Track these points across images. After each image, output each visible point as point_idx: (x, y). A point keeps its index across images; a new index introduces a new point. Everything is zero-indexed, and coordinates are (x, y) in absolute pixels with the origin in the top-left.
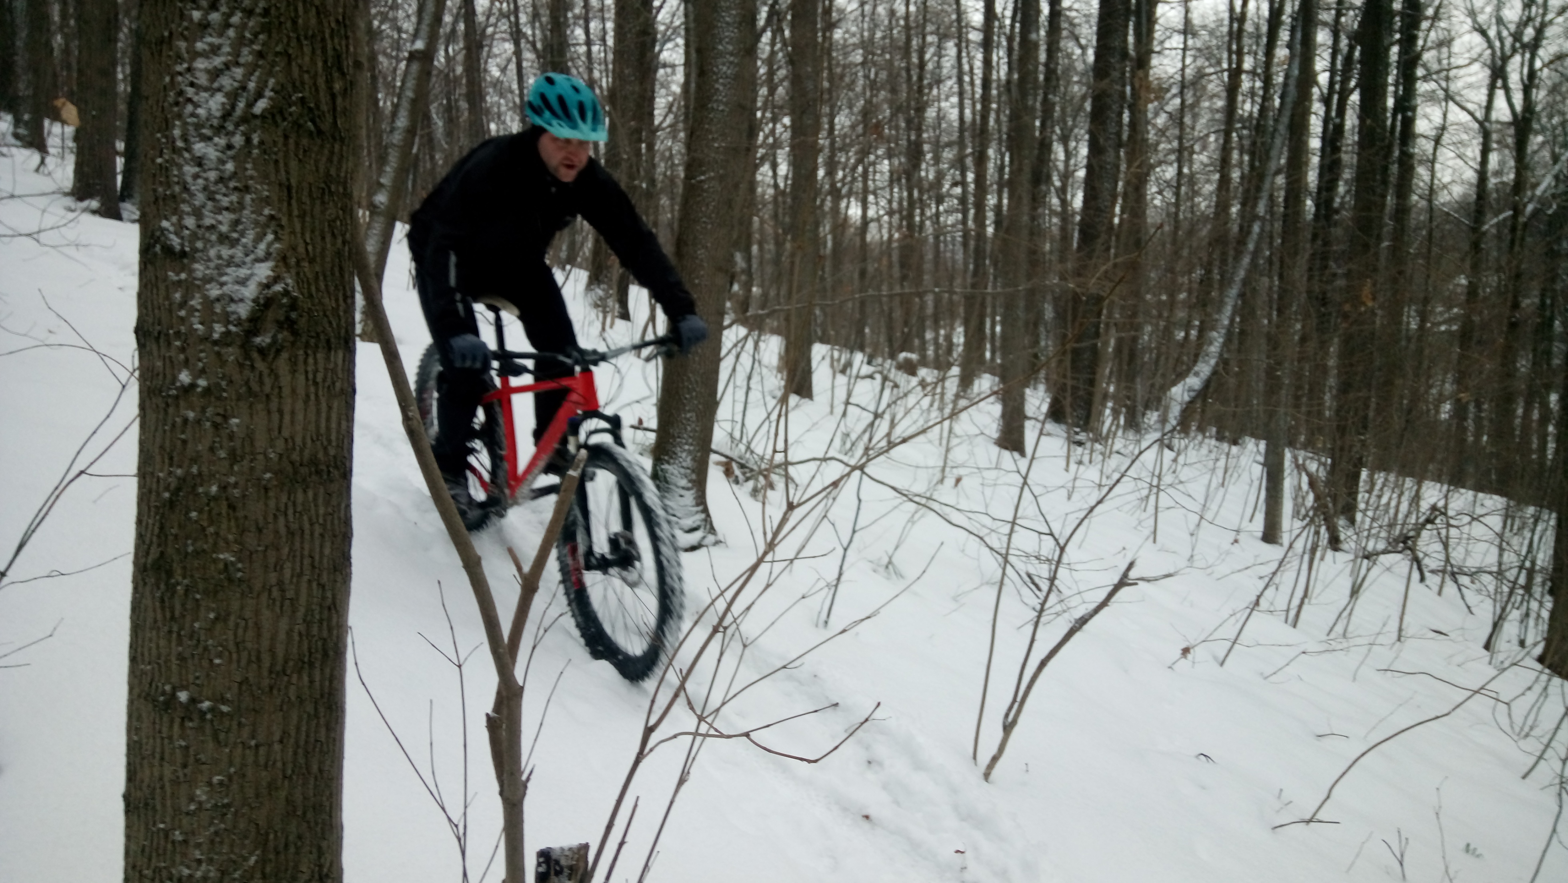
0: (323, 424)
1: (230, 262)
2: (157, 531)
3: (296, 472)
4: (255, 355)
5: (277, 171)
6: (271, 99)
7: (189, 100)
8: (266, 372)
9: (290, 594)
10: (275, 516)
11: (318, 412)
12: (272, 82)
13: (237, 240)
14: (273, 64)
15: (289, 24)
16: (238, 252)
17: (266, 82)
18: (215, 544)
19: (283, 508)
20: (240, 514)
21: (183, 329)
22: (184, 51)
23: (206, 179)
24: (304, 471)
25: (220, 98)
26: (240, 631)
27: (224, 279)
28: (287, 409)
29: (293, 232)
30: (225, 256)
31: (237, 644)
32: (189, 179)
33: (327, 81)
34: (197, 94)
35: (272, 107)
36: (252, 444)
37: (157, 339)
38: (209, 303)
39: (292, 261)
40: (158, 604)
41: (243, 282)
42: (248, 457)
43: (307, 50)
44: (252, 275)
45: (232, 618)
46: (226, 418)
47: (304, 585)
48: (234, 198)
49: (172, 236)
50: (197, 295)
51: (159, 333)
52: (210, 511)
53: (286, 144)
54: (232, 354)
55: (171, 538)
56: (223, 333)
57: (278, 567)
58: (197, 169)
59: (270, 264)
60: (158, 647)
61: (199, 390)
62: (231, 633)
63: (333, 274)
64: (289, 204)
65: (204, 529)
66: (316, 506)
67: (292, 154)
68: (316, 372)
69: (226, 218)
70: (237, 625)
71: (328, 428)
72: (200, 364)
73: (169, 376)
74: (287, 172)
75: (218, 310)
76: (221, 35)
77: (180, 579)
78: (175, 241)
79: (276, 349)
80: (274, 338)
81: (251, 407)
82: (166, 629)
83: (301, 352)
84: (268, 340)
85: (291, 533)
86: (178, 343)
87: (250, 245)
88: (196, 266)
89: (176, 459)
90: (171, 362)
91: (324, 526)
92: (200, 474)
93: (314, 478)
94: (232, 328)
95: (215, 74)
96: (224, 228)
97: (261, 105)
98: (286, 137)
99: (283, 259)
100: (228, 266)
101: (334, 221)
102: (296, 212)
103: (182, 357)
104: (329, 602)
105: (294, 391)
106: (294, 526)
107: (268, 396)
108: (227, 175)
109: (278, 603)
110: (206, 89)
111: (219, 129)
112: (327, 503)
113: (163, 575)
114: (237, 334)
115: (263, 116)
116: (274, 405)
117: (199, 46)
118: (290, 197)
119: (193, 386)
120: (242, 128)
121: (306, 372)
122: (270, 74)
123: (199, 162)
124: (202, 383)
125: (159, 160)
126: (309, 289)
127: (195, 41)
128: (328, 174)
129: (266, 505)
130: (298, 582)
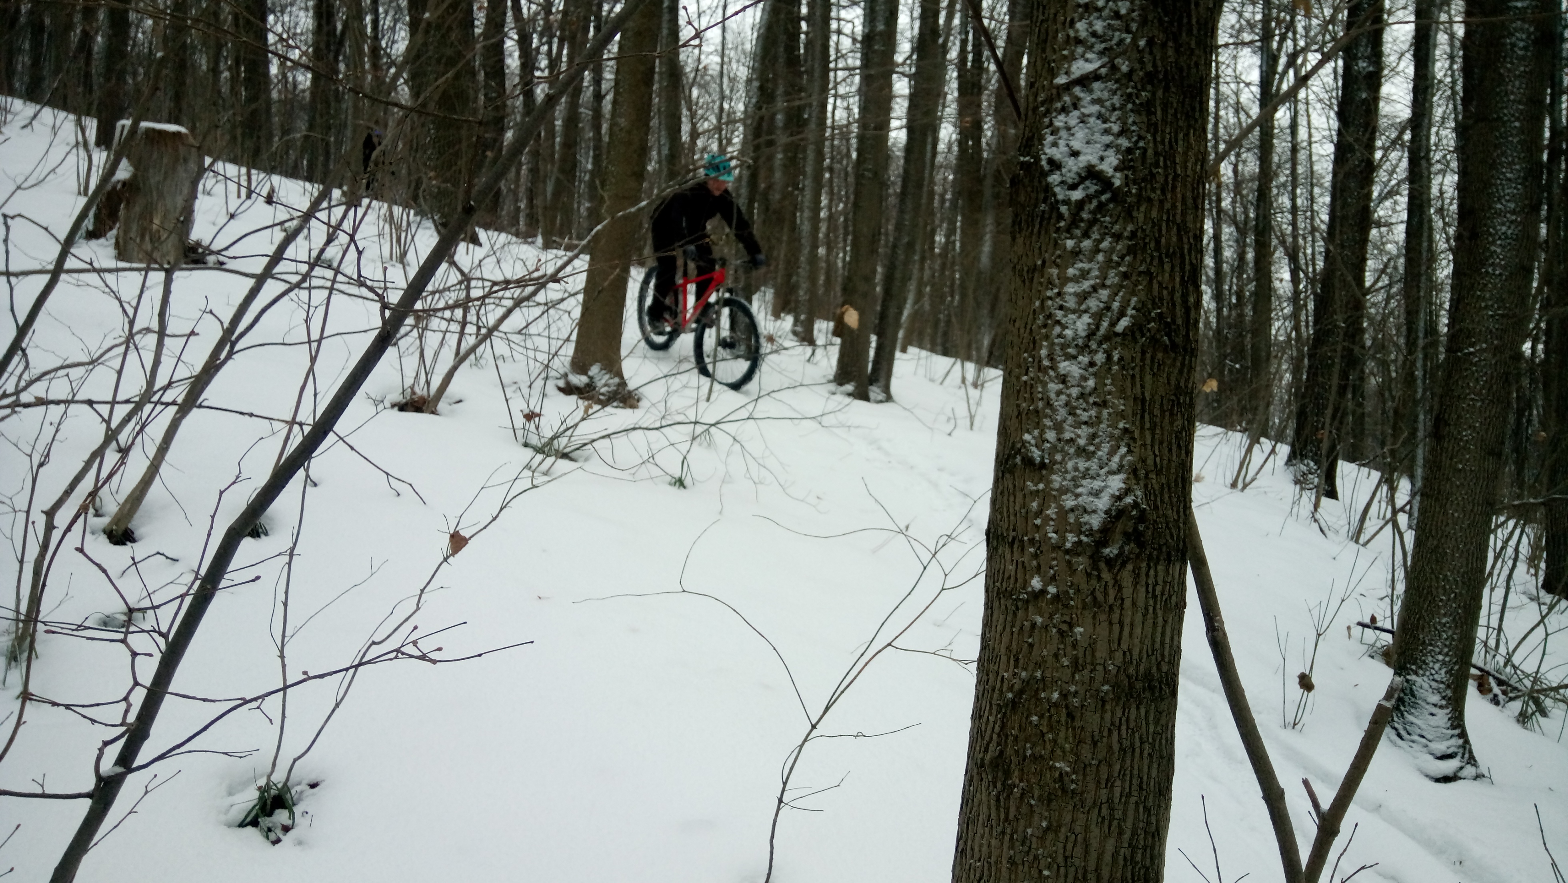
0: (1158, 640)
1: (1085, 475)
2: (997, 729)
3: (1131, 687)
4: (1102, 565)
5: (1133, 385)
6: (1132, 316)
7: (1058, 322)
8: (1111, 583)
9: (1118, 814)
10: (1110, 730)
11: (1155, 624)
12: (1134, 299)
13: (1094, 453)
14: (1137, 283)
15: (1152, 245)
16: (1094, 464)
17: (1129, 301)
18: (1052, 751)
19: (1117, 723)
20: (1078, 724)
21: (1037, 536)
22: (1055, 277)
23: (1069, 396)
24: (1139, 685)
25: (1086, 319)
26: (1070, 846)
27: (1080, 490)
28: (1127, 621)
29: (1144, 445)
30: (1082, 469)
31: (1066, 858)
32: (1053, 396)
33: (1183, 295)
34: (1065, 316)
35: (1133, 324)
36: (1093, 656)
37: (1011, 545)
38: (1063, 513)
39: (1142, 473)
40: (993, 802)
41: (1097, 494)
42: (1089, 667)
43: (1167, 267)
44: (1106, 487)
45: (1063, 830)
46: (1071, 626)
47: (1132, 807)
48: (1093, 413)
49: (1034, 449)
50: (1053, 505)
51: (1014, 539)
52: (1050, 717)
53: (1143, 359)
54: (1082, 563)
55: (1011, 738)
56: (1074, 543)
57: (1109, 783)
58: (1061, 386)
59: (1122, 476)
60: (989, 846)
61: (1049, 596)
62: (1061, 845)
63: (1176, 485)
64: (1142, 417)
65: (1043, 735)
66: (1147, 724)
67: (1148, 368)
68: (1156, 584)
69: (1084, 432)
70: (1067, 838)
71: (1162, 643)
72: (1052, 572)
73: (1020, 581)
74: (1142, 387)
75: (1072, 521)
76: (1090, 261)
77: (1017, 781)
78: (1036, 453)
79: (1122, 560)
80: (1121, 548)
81: (1094, 617)
82: (999, 829)
83: (1144, 564)
84: (1116, 552)
85: (1123, 750)
86: (1032, 550)
87: (1105, 458)
88: (1054, 477)
89: (1021, 662)
90: (1024, 567)
91: (1152, 745)
92: (1043, 679)
93: (1148, 694)
94: (1084, 539)
95: (1083, 297)
96: (1082, 442)
97: (1124, 323)
98: (1143, 353)
99: (1134, 472)
100: (1084, 477)
101: (1181, 432)
102: (1147, 425)
103: (1035, 563)
104: (1153, 828)
105: (1134, 603)
106: (1126, 743)
107: (1111, 607)
108: (1088, 391)
109: (1107, 823)
110: (1074, 312)
111: (1084, 348)
112: (1157, 723)
113: (1000, 774)
114: (1088, 544)
115: (1124, 334)
116: (1116, 617)
117: (1071, 271)
118: (1143, 411)
119: (1043, 592)
120: (1104, 346)
121: (1147, 585)
122: (1133, 293)
123: (1063, 379)
124: (1052, 590)
125: (1025, 378)
126: (1155, 500)
127: (1067, 268)
128: (1178, 387)
129: (1102, 718)
130: (1126, 802)
